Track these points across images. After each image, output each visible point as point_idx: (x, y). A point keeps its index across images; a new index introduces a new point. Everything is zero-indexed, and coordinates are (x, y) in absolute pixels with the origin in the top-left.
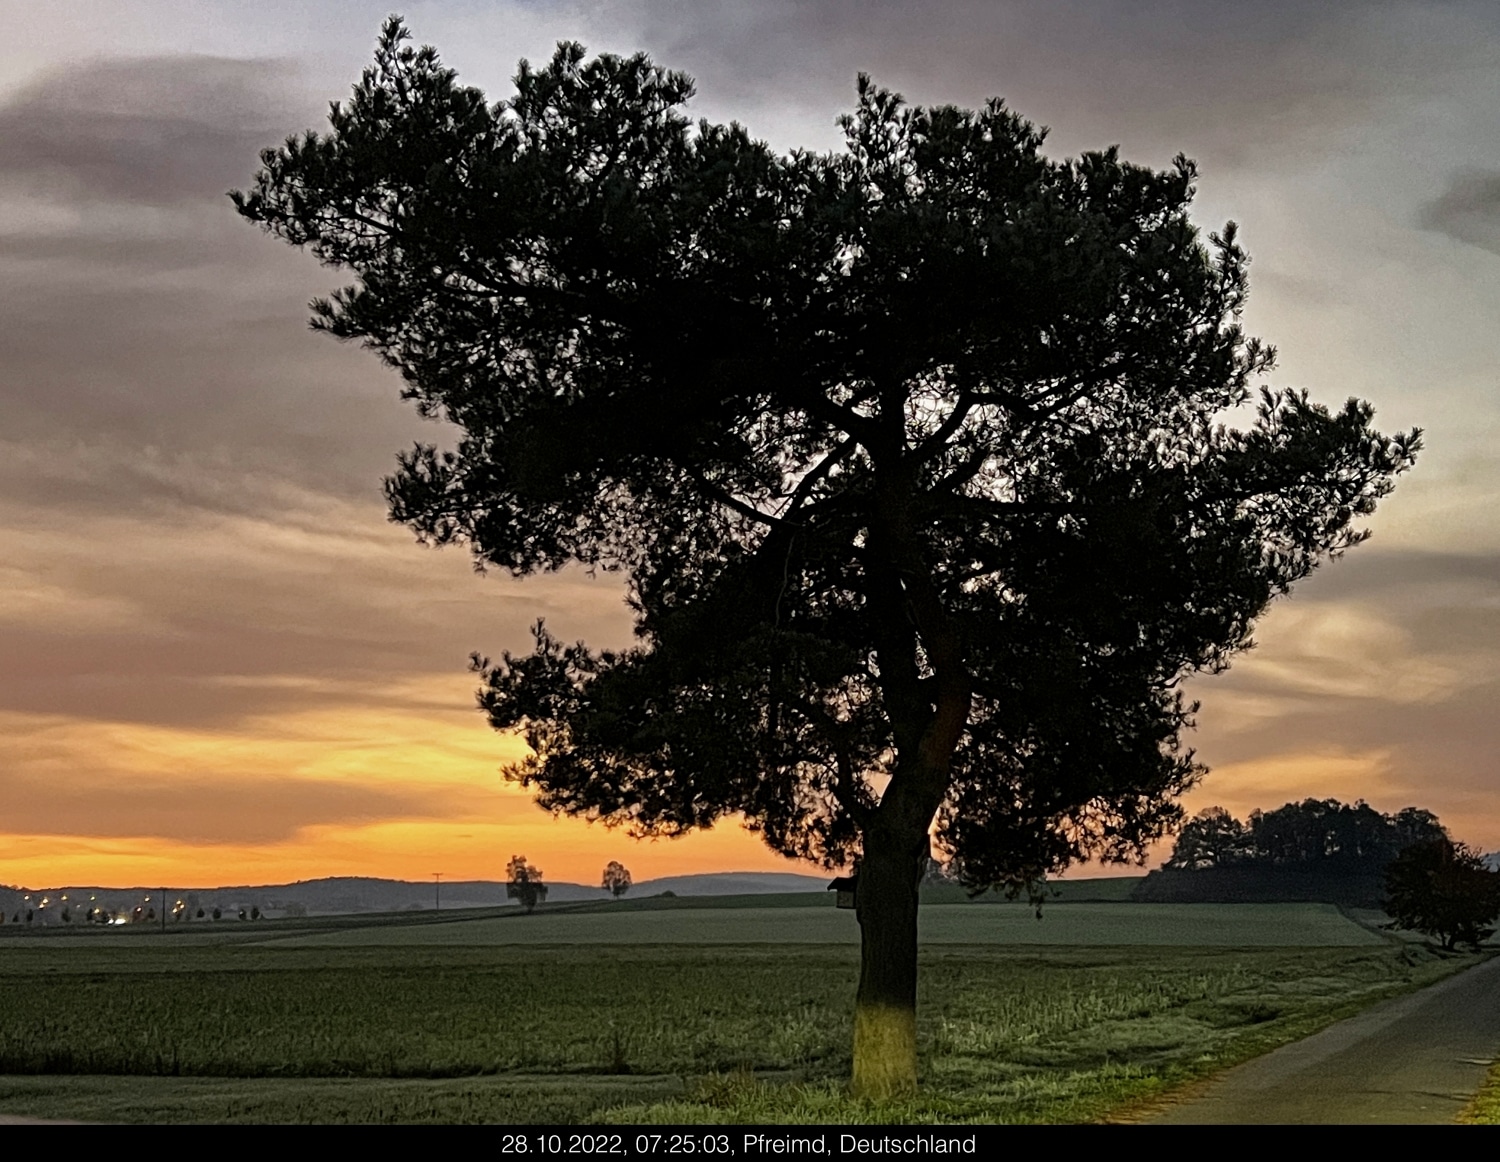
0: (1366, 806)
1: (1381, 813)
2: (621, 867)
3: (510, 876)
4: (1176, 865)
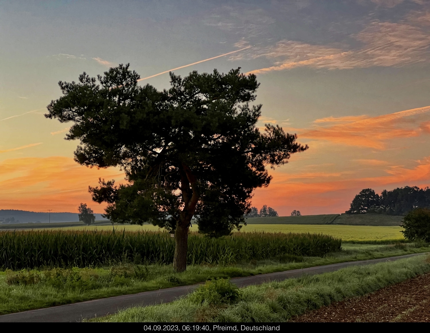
3: (80, 211)
4: (352, 212)
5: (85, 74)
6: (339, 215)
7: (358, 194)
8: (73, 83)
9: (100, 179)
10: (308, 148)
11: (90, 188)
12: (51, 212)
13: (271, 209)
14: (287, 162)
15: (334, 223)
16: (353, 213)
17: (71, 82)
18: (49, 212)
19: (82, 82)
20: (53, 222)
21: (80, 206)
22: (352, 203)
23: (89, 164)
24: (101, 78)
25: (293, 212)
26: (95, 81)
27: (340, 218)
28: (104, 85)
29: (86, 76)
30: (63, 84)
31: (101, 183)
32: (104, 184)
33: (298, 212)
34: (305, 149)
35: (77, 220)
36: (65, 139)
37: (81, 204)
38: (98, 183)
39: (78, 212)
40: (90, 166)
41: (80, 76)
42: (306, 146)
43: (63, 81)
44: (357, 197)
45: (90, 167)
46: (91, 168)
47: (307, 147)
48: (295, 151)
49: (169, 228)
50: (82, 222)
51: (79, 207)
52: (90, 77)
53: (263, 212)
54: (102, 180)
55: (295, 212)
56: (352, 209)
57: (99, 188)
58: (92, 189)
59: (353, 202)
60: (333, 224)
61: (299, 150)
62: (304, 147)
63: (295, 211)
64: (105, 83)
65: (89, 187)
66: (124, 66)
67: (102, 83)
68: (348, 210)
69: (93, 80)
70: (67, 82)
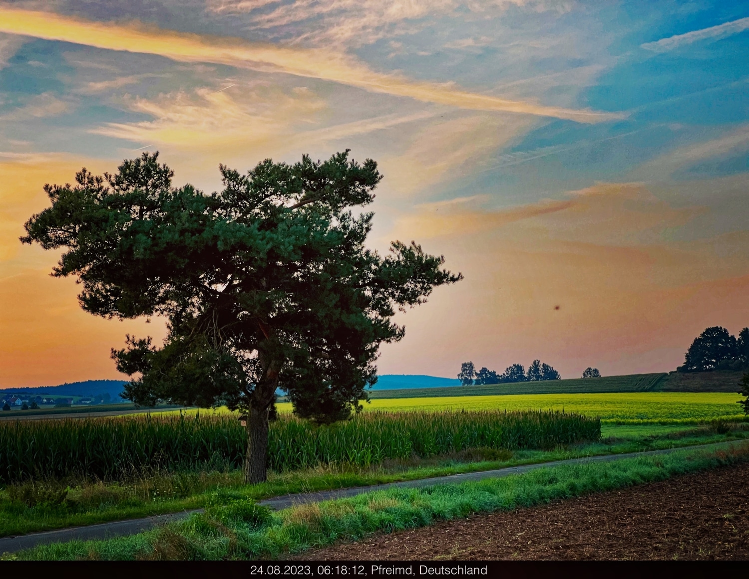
4: (689, 368)
5: (84, 171)
6: (666, 374)
7: (698, 336)
8: (68, 186)
9: (128, 337)
10: (462, 278)
11: (113, 351)
13: (548, 366)
14: (425, 301)
15: (656, 388)
16: (692, 371)
17: (64, 186)
19: (82, 184)
22: (688, 352)
23: (106, 313)
24: (110, 177)
25: (586, 372)
26: (102, 181)
27: (667, 380)
28: (116, 187)
29: (87, 174)
30: (51, 188)
31: (130, 343)
32: (134, 344)
33: (596, 371)
34: (457, 279)
36: (52, 275)
38: (125, 344)
40: (107, 316)
41: (78, 175)
42: (460, 274)
43: (51, 184)
44: (697, 341)
45: (107, 318)
46: (110, 318)
47: (460, 277)
48: (440, 282)
49: (245, 411)
52: (94, 175)
53: (534, 372)
54: (131, 338)
55: (589, 372)
56: (689, 363)
57: (127, 351)
58: (117, 353)
59: (690, 350)
60: (654, 391)
61: (447, 280)
62: (456, 276)
63: (590, 369)
64: (118, 184)
65: (112, 349)
66: (151, 155)
67: (113, 185)
68: (682, 365)
69: (99, 181)
70: (58, 184)
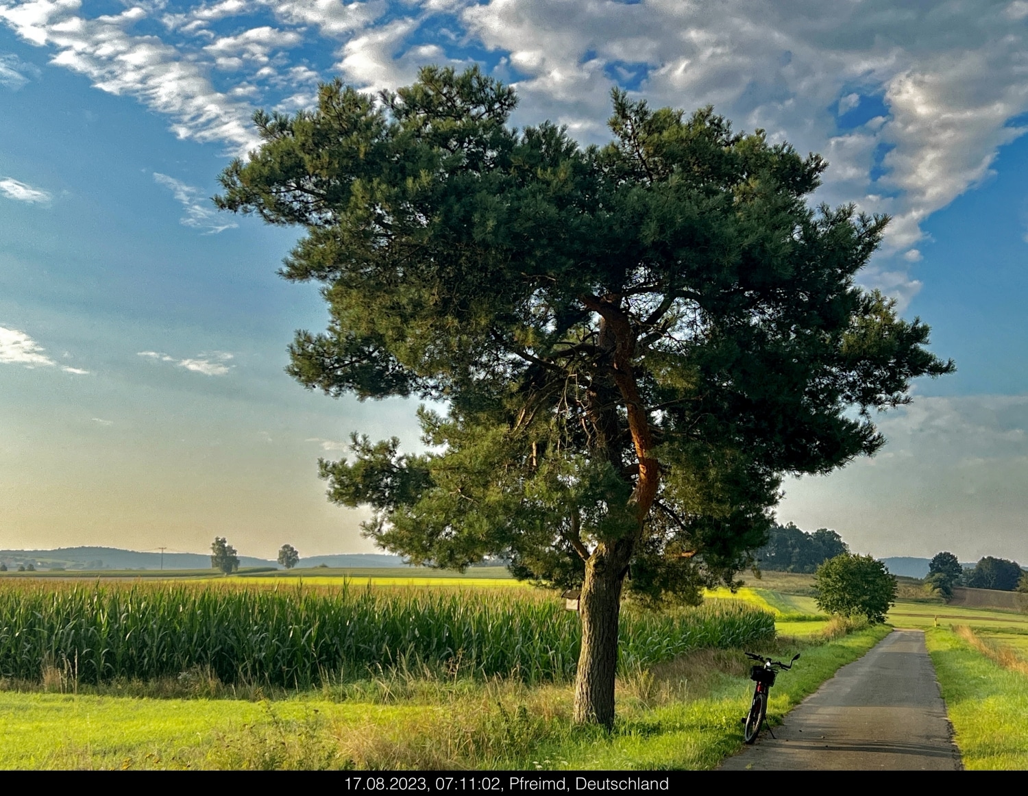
0: (795, 526)
1: (804, 532)
2: (292, 549)
3: (214, 552)
9: (354, 438)
11: (323, 466)
12: (165, 551)
17: (293, 115)
18: (160, 552)
20: (167, 568)
21: (214, 541)
30: (267, 120)
31: (357, 448)
32: (366, 450)
35: (209, 567)
36: (281, 273)
37: (217, 539)
39: (211, 553)
40: (333, 389)
42: (950, 363)
45: (332, 394)
50: (217, 570)
51: (213, 544)
54: (360, 439)
57: (352, 463)
58: (330, 466)
64: (407, 114)
65: (321, 461)
67: (397, 113)
70: (282, 114)
